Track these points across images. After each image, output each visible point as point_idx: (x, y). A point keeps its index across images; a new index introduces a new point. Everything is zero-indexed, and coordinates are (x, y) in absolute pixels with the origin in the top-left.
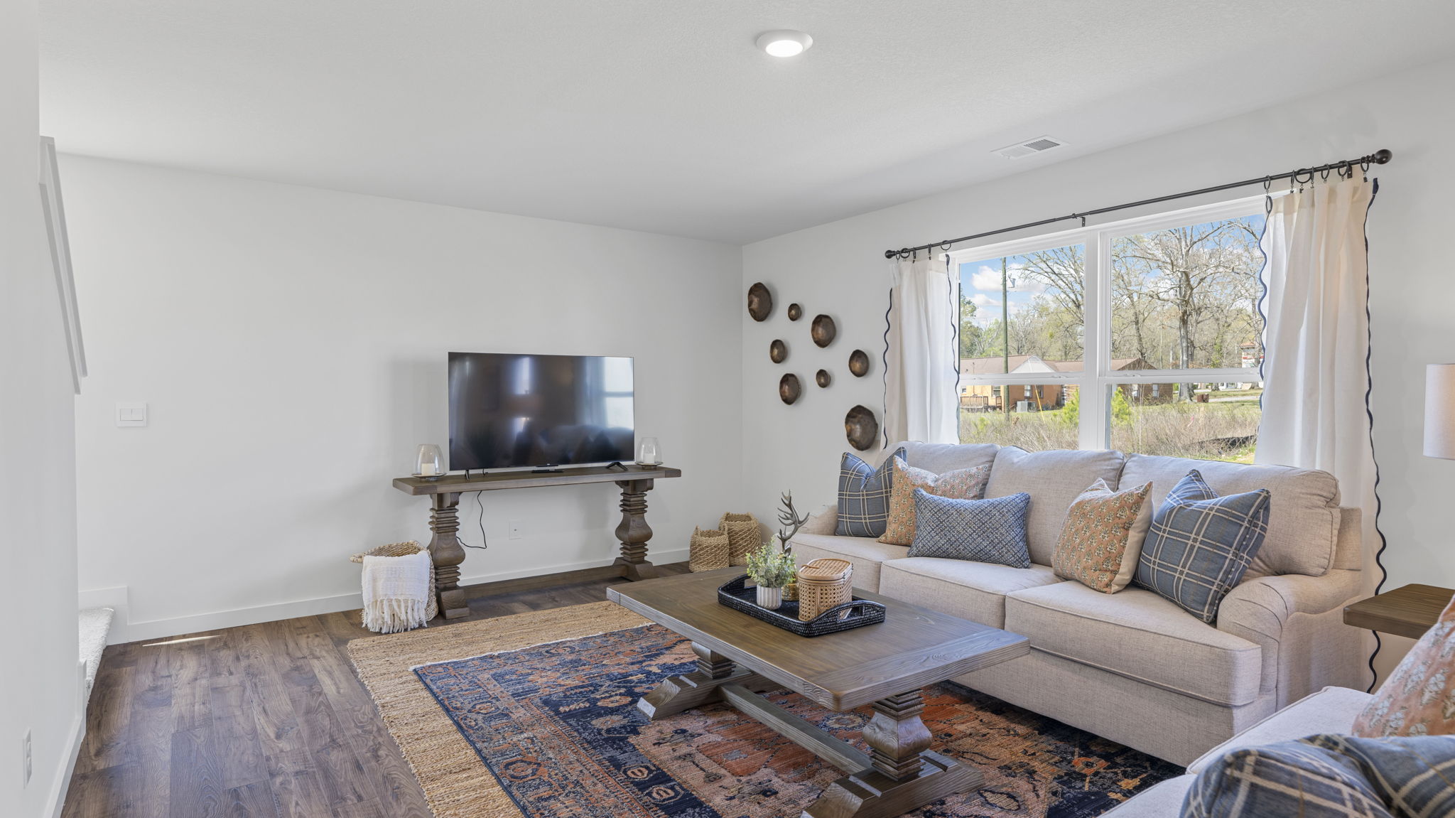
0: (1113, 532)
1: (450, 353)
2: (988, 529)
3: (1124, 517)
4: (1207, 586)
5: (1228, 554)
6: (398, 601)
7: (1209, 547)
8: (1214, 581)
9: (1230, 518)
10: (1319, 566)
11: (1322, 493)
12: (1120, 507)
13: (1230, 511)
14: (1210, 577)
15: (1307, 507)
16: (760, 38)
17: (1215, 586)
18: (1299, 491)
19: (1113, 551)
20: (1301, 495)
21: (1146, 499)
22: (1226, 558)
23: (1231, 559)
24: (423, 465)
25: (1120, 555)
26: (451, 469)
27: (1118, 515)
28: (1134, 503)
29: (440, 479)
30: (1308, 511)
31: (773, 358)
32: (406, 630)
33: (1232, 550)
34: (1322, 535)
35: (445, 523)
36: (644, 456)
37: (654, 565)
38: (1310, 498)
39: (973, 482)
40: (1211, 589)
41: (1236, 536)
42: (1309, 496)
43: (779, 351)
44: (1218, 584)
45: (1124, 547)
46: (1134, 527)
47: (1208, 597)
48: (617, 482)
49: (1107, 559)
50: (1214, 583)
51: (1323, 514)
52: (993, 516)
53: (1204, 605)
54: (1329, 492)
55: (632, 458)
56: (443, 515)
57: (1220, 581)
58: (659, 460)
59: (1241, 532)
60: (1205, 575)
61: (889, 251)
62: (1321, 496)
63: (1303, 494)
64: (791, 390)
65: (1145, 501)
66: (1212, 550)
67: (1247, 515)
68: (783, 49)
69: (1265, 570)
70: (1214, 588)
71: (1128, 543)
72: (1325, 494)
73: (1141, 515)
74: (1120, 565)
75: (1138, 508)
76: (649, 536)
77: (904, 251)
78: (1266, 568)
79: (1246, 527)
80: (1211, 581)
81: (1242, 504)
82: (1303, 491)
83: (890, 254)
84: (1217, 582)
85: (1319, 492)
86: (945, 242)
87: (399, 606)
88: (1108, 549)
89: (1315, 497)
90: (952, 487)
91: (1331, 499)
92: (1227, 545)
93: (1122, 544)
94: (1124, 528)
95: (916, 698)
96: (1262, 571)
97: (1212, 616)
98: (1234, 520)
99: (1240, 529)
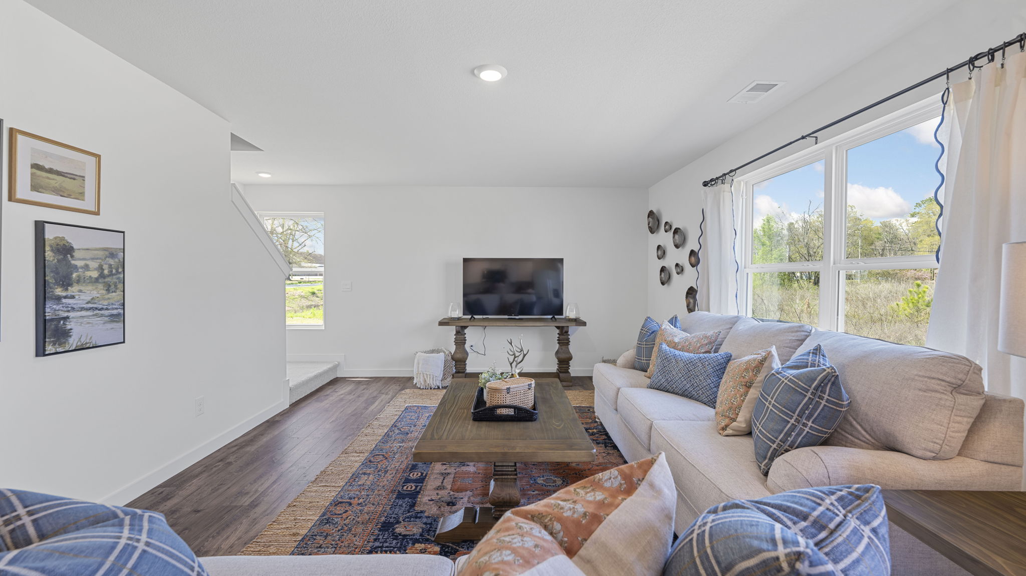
0: (738, 388)
1: (464, 259)
2: (692, 375)
3: (747, 377)
4: (769, 443)
5: (791, 419)
6: (427, 375)
7: (777, 410)
8: (775, 440)
9: (796, 388)
10: (925, 449)
11: (945, 378)
12: (746, 369)
13: (797, 381)
14: (773, 436)
15: (920, 390)
16: (473, 72)
17: (775, 445)
18: (916, 373)
19: (735, 403)
20: (916, 378)
21: (766, 364)
22: (789, 422)
23: (793, 424)
24: (452, 312)
25: (739, 407)
26: (463, 315)
27: (743, 375)
28: (755, 367)
29: (459, 319)
30: (921, 393)
31: (658, 256)
32: (431, 389)
33: (795, 416)
34: (934, 419)
35: (460, 341)
36: (569, 314)
37: (572, 375)
38: (926, 382)
39: (706, 342)
40: (771, 446)
41: (799, 404)
42: (926, 379)
43: (661, 252)
44: (779, 444)
45: (743, 401)
46: (754, 386)
47: (768, 452)
48: (556, 327)
49: (730, 408)
50: (775, 442)
51: (941, 399)
52: (697, 367)
53: (765, 458)
54: (955, 378)
55: (562, 314)
56: (458, 337)
57: (780, 441)
58: (578, 316)
59: (804, 402)
60: (770, 434)
61: (705, 182)
62: (943, 381)
63: (920, 376)
64: (665, 277)
65: (764, 366)
66: (778, 413)
67: (810, 387)
68: (490, 76)
69: (872, 443)
70: (774, 446)
71: (747, 398)
72: (948, 380)
73: (761, 377)
74: (738, 415)
75: (759, 371)
76: (571, 358)
77: (712, 180)
78: (873, 441)
79: (810, 398)
80: (773, 440)
81: (808, 377)
82: (921, 373)
83: (705, 184)
84: (778, 441)
85: (941, 377)
86: (731, 171)
87: (427, 377)
88: (732, 401)
89: (933, 381)
90: (690, 344)
91: (959, 386)
92: (791, 411)
93: (742, 398)
94: (746, 385)
95: (511, 471)
96: (870, 443)
97: (766, 469)
98: (799, 390)
99: (804, 399)
